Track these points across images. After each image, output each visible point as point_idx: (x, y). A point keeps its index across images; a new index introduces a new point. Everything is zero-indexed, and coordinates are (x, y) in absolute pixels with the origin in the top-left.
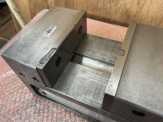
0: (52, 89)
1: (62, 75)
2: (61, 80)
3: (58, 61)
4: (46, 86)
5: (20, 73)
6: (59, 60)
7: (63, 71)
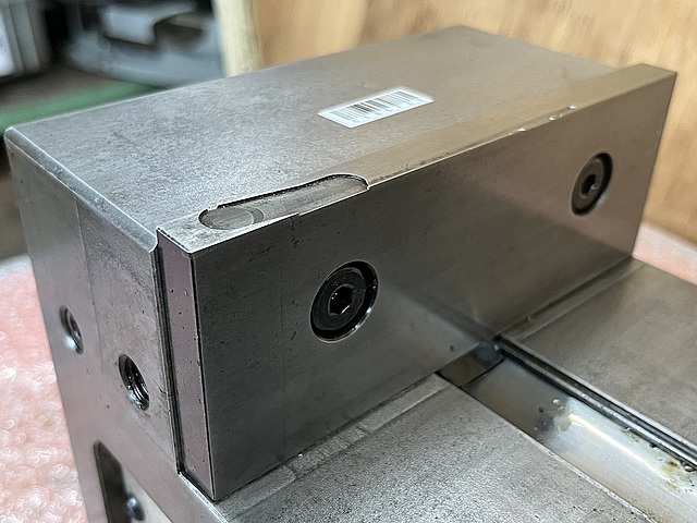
0: (211, 507)
1: (337, 444)
2: (312, 470)
3: (345, 296)
4: (182, 468)
5: (64, 314)
6: (359, 293)
7: (360, 418)
